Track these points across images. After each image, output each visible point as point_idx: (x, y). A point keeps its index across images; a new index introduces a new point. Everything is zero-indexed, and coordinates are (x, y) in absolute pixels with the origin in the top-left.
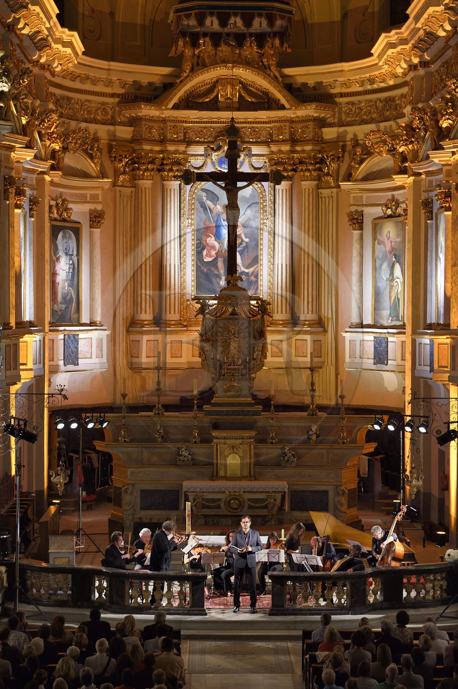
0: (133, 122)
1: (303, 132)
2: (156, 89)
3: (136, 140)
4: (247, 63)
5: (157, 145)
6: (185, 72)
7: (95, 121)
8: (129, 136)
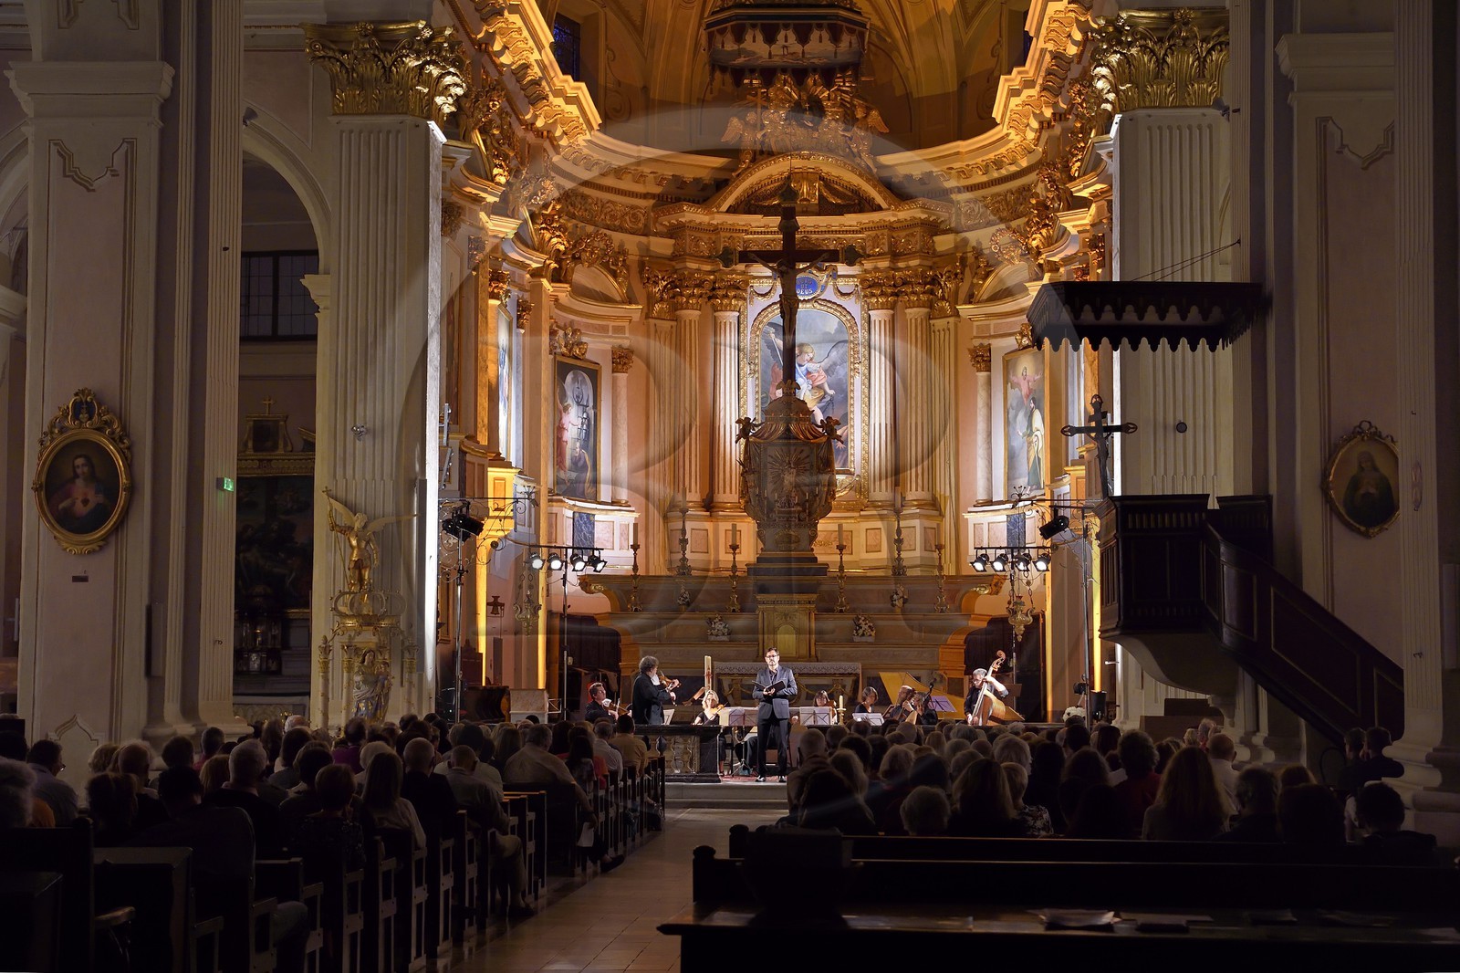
0: (675, 232)
1: (908, 242)
2: (705, 187)
3: (677, 256)
4: (830, 150)
5: (707, 264)
6: (744, 162)
7: (621, 229)
8: (669, 252)
